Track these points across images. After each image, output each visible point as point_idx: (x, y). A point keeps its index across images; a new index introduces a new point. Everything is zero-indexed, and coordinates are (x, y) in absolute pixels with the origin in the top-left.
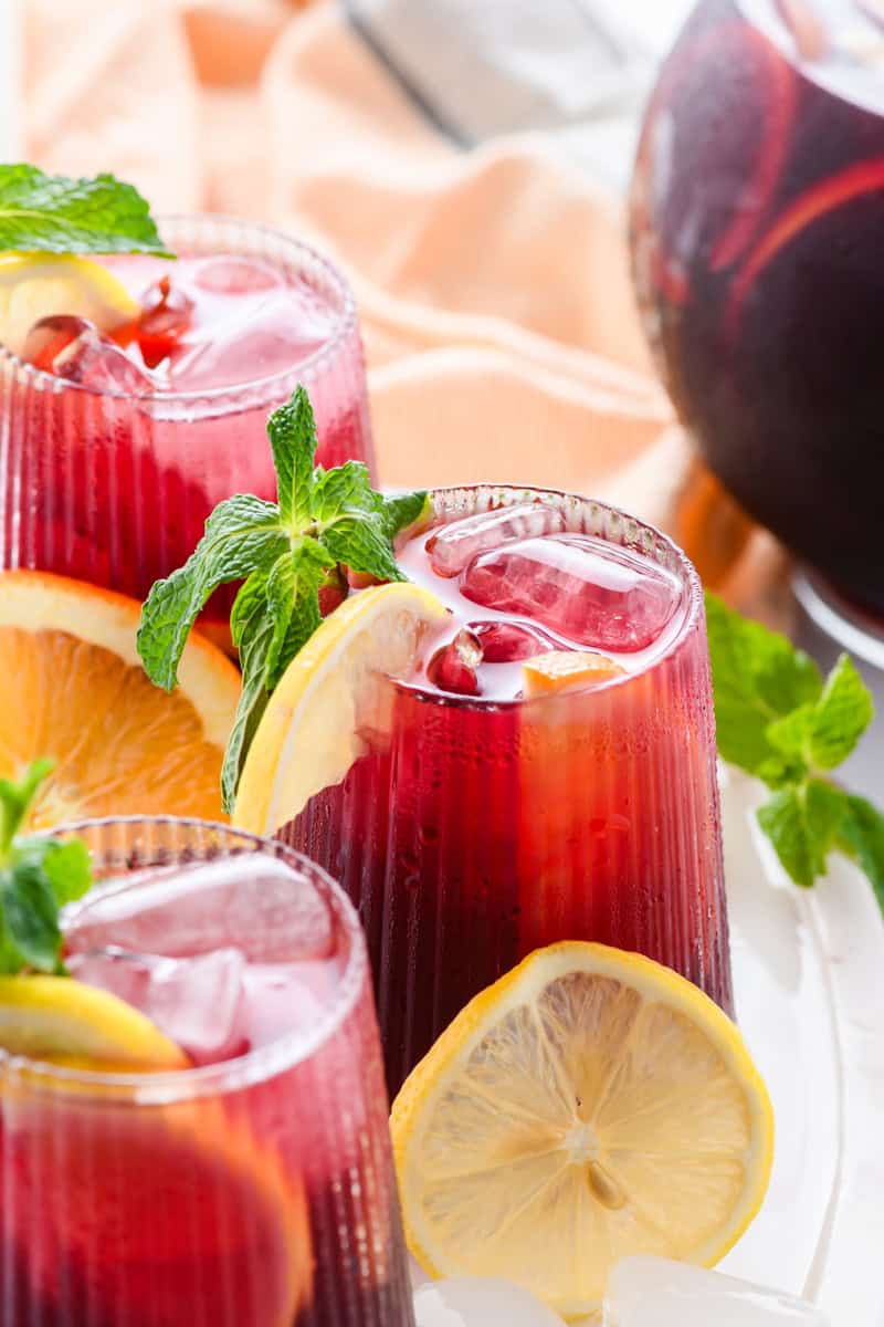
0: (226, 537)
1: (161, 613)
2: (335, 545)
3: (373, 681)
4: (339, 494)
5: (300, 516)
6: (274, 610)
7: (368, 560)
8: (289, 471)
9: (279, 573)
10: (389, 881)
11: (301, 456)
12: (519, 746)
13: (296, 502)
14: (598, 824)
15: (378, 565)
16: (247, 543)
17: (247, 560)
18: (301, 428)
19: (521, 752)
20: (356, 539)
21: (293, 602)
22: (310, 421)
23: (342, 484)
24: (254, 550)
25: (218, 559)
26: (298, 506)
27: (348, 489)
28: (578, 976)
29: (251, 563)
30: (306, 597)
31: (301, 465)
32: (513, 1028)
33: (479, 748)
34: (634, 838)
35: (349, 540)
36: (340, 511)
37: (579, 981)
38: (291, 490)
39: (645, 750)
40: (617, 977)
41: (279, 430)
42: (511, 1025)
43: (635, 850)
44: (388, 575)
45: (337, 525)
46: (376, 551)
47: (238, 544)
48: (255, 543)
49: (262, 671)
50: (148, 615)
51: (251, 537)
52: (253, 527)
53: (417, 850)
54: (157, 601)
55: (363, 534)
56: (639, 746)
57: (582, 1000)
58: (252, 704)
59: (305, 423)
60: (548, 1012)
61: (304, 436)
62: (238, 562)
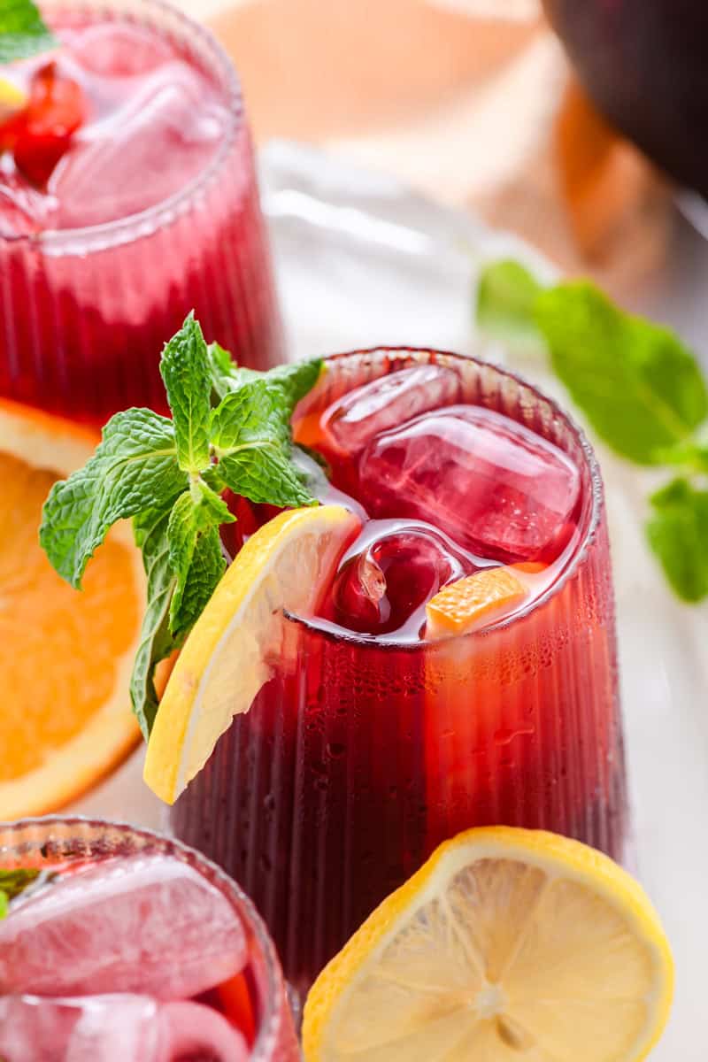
0: (124, 461)
1: (62, 518)
2: (235, 476)
3: (278, 619)
4: (236, 422)
5: (198, 458)
6: (175, 558)
7: (267, 489)
8: (185, 413)
9: (179, 515)
10: (299, 782)
11: (196, 398)
12: (425, 682)
13: (193, 445)
14: (504, 732)
15: (277, 491)
16: (145, 471)
17: (145, 492)
18: (195, 368)
19: (427, 687)
20: (255, 470)
21: (194, 542)
22: (204, 359)
23: (239, 411)
24: (153, 480)
25: (116, 488)
26: (197, 447)
27: (245, 415)
28: (485, 862)
29: (150, 495)
30: (207, 536)
31: (196, 407)
32: (424, 921)
33: (383, 685)
34: (538, 741)
35: (248, 471)
36: (239, 442)
37: (486, 865)
38: (187, 434)
39: (550, 663)
40: (522, 859)
41: (173, 369)
42: (422, 918)
43: (538, 748)
44: (288, 502)
45: (235, 455)
46: (275, 478)
47: (135, 472)
48: (152, 471)
49: (166, 593)
50: (50, 516)
51: (148, 463)
52: (151, 451)
53: (325, 761)
54: (57, 504)
55: (262, 463)
56: (543, 662)
57: (489, 883)
58: (156, 628)
59: (199, 364)
60: (456, 897)
61: (199, 378)
62: (138, 494)
